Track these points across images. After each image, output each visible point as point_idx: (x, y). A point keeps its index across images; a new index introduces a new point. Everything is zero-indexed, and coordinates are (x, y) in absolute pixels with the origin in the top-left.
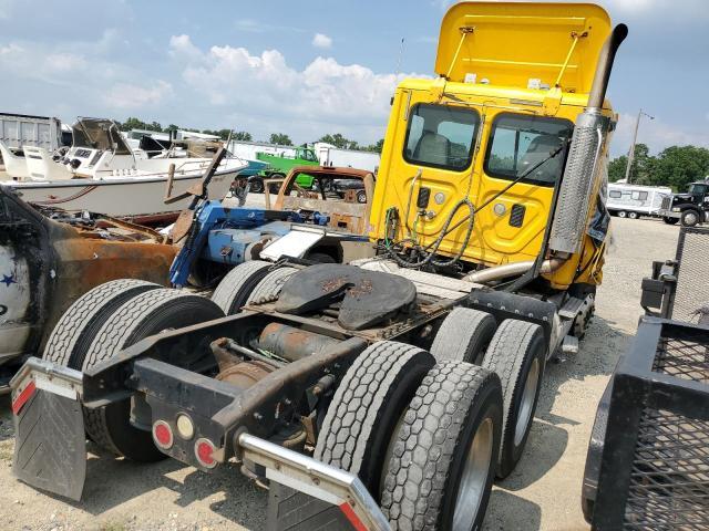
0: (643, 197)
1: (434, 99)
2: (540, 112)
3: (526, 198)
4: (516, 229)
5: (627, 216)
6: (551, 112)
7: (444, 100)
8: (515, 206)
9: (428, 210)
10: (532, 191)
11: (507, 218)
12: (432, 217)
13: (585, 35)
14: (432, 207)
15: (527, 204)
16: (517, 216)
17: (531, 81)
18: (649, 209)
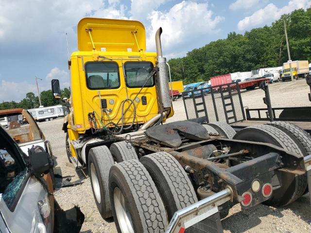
0: (53, 111)
1: (95, 59)
2: (140, 60)
3: (145, 93)
4: (145, 106)
5: (49, 120)
6: (144, 59)
7: (100, 59)
8: (142, 97)
9: (108, 108)
10: (147, 90)
11: (141, 103)
12: (111, 111)
13: (136, 32)
14: (109, 107)
15: (146, 95)
16: (144, 101)
17: (128, 49)
18: (56, 115)
